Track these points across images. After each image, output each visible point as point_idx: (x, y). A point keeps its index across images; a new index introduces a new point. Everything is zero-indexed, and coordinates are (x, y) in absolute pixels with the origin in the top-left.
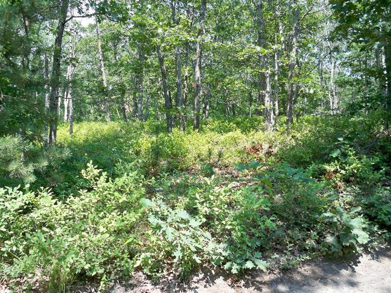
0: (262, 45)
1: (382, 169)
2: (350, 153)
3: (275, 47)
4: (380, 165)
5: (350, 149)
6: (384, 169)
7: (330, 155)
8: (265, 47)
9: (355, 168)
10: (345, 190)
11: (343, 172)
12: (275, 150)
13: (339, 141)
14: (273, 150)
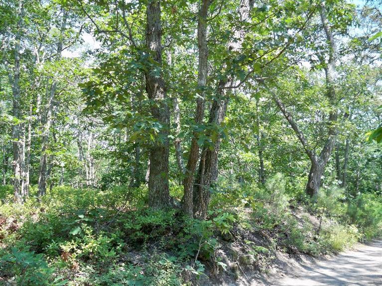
0: (17, 114)
1: (119, 245)
2: (88, 232)
3: (29, 118)
4: (118, 241)
5: (88, 227)
6: (121, 245)
7: (70, 233)
8: (19, 116)
9: (91, 248)
10: (80, 269)
11: (79, 251)
12: (20, 225)
13: (80, 218)
14: (18, 224)
